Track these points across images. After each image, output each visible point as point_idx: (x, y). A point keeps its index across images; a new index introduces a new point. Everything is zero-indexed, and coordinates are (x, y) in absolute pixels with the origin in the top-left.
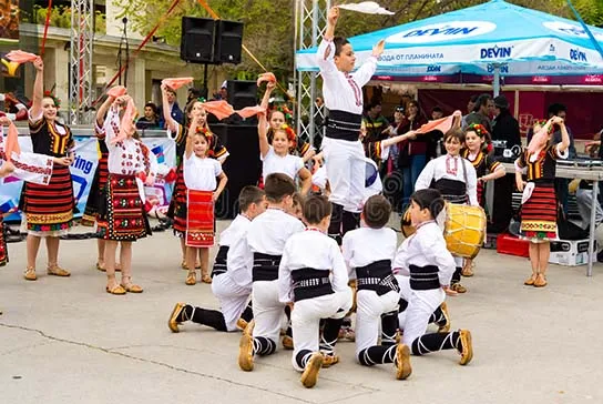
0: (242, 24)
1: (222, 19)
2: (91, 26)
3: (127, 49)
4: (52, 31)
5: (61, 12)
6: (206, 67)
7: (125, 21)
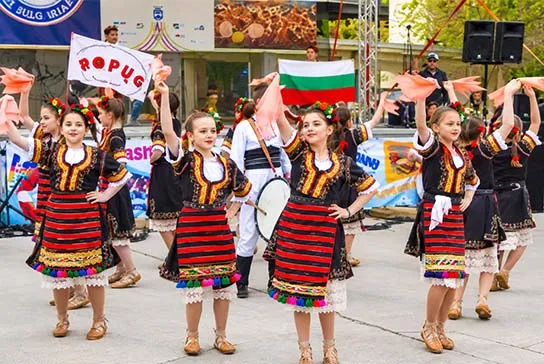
0: (523, 24)
1: (504, 21)
2: (376, 35)
3: (411, 56)
4: (341, 42)
5: (348, 23)
6: (486, 69)
7: (409, 27)
